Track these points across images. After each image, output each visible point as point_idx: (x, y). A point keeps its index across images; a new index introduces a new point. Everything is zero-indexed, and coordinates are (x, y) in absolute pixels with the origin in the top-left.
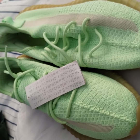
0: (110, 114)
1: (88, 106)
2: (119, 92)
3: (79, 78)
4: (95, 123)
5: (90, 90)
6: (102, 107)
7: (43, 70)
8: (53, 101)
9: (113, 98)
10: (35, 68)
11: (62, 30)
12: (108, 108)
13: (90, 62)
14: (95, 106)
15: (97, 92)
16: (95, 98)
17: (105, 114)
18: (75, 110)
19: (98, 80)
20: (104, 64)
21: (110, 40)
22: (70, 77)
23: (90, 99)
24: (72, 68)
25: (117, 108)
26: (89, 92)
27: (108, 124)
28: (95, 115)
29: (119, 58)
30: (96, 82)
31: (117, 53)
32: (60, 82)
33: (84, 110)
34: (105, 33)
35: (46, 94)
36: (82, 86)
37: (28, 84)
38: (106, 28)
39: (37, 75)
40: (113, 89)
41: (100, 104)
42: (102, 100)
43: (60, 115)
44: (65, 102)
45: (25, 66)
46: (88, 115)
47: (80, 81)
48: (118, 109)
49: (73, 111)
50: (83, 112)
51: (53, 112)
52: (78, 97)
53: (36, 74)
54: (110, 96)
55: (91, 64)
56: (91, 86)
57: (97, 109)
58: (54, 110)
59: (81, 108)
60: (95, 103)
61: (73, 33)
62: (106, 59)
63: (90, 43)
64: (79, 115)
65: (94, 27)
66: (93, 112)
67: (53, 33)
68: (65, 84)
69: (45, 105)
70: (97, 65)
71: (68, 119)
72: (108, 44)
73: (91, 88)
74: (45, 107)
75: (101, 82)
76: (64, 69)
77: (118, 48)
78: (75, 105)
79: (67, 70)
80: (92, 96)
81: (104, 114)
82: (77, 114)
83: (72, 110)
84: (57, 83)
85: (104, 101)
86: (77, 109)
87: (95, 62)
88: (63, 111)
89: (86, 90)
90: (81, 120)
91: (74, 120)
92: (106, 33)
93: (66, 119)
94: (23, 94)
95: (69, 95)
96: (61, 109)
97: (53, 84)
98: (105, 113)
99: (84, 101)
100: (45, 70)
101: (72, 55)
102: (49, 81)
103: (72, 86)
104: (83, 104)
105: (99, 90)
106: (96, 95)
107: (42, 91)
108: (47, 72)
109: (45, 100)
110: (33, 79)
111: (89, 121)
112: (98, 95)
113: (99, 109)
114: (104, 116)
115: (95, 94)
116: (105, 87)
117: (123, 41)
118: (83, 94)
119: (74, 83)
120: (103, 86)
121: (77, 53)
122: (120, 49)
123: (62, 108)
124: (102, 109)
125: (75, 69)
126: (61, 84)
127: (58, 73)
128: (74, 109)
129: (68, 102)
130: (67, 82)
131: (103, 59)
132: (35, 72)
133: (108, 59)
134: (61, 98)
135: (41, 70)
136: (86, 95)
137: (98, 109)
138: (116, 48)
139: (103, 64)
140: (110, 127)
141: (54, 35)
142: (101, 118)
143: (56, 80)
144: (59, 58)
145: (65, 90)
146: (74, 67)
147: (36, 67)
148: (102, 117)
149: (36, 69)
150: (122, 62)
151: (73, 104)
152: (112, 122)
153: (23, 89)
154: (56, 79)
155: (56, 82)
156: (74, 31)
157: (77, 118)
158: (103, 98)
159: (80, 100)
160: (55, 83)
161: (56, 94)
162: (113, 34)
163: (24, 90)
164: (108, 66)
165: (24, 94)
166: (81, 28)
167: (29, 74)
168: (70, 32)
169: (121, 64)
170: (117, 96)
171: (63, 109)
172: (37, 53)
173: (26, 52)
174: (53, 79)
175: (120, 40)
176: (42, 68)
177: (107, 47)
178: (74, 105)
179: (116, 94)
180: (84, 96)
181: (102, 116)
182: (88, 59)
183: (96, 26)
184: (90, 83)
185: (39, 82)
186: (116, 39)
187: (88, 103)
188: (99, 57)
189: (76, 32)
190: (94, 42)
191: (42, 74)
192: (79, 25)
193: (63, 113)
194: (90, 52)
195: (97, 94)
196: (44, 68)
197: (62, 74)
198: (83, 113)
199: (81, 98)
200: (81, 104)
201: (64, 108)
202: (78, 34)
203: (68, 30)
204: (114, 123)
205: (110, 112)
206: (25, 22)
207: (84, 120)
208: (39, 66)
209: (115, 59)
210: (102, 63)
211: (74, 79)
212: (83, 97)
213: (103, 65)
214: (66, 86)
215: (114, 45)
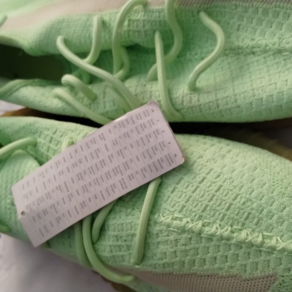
0: (265, 240)
1: (197, 224)
2: (285, 176)
3: (164, 146)
4: (219, 272)
5: (199, 179)
6: (238, 223)
7: (62, 136)
8: (94, 216)
9: (270, 195)
10: (39, 134)
11: (110, 25)
12: (257, 224)
13: (192, 105)
14: (218, 221)
15: (219, 181)
16: (215, 198)
17: (251, 241)
18: (159, 239)
19: (218, 150)
20: (232, 104)
21: (243, 40)
22: (139, 145)
23: (201, 202)
24: (145, 120)
25: (284, 221)
26: (196, 184)
27: (247, 273)
28: (219, 246)
29: (276, 83)
30: (214, 155)
31: (268, 71)
32: (111, 162)
33: (185, 235)
34: (229, 24)
35: (72, 199)
36: (174, 169)
37: (20, 176)
38: (234, 7)
39: (45, 153)
40: (266, 170)
41: (233, 213)
42: (238, 203)
43: (114, 256)
44: (130, 219)
45: (9, 130)
46: (197, 249)
47: (169, 154)
48: (286, 223)
49: (153, 241)
50: (182, 241)
51: (95, 250)
52: (167, 200)
53: (42, 150)
54: (260, 190)
55: (194, 109)
56: (200, 167)
57: (224, 229)
58: (96, 246)
59: (176, 230)
60: (218, 213)
61: (139, 32)
62: (237, 91)
63: (188, 56)
64: (172, 252)
65: (199, 5)
66: (212, 240)
67: (85, 36)
68: (126, 166)
69: (70, 231)
70: (212, 111)
71: (137, 267)
72: (240, 51)
73: (201, 172)
74: (69, 237)
75: (228, 155)
76: (122, 124)
77: (269, 59)
78: (157, 225)
79: (131, 126)
80: (207, 194)
81: (247, 241)
82: (164, 250)
83: (149, 240)
84: (102, 165)
85: (244, 203)
86: (163, 234)
87: (207, 101)
88: (124, 243)
89: (187, 179)
90: (176, 267)
91: (156, 268)
92: (232, 21)
93: (133, 269)
94: (6, 207)
95: (139, 198)
96: (118, 240)
97: (91, 170)
98: (250, 238)
99: (185, 209)
100: (65, 136)
101: (139, 90)
102: (81, 162)
103: (145, 171)
104: (181, 219)
105: (224, 174)
106: (219, 189)
107: (61, 191)
108: (71, 140)
109: (71, 216)
110: (31, 163)
111: (201, 269)
112: (224, 190)
113: (230, 228)
114: (247, 247)
115: (214, 187)
116: (244, 166)
117: (284, 37)
118: (178, 192)
119: (153, 163)
120: (234, 163)
121: (152, 84)
122: (275, 59)
123: (121, 237)
124: (239, 227)
125: (151, 122)
126: (116, 168)
127: (104, 138)
128: (155, 236)
129: (138, 218)
130: (131, 160)
131: (229, 92)
132: (38, 144)
133: (244, 91)
134: (117, 208)
135: (55, 136)
136: (189, 193)
137: (226, 228)
138: (265, 58)
139: (230, 106)
140: (266, 279)
141: (88, 42)
142: (238, 255)
143: (98, 157)
144: (105, 102)
145: (127, 184)
146: (148, 118)
147: (41, 132)
148: (241, 252)
149: (40, 136)
150: (285, 93)
151: (152, 222)
152: (272, 265)
153: (6, 191)
154: (99, 155)
155: (100, 162)
156: (141, 25)
157: (164, 261)
158: (239, 196)
159: (172, 210)
160: (96, 166)
161: (101, 198)
162: (252, 22)
163: (9, 196)
164: (243, 110)
165: (9, 206)
166: (162, 14)
167: (20, 151)
168: (131, 28)
169: (283, 99)
170: (281, 188)
171: (124, 238)
172: (43, 94)
173: (11, 94)
174: (92, 155)
175: (274, 35)
176: (58, 131)
177: (237, 59)
178: (156, 223)
179: (276, 182)
180: (184, 195)
181: (241, 248)
182: (187, 95)
183: (204, 4)
184: (198, 160)
185: (51, 167)
186: (263, 33)
187: (196, 215)
188: (217, 88)
189: (147, 27)
190: (199, 51)
191: (59, 148)
192: (155, 8)
193: (123, 250)
194: (191, 76)
195: (221, 186)
196: (63, 130)
197: (115, 139)
198: (183, 245)
199: (173, 203)
200: (176, 219)
201: (127, 236)
202: (154, 32)
203: (126, 23)
204: (278, 266)
205: (263, 235)
206: (5, 19)
207: (186, 265)
208: (48, 127)
209: (263, 86)
210: (227, 104)
211: (151, 152)
212: (180, 200)
213: (230, 109)
214: (129, 172)
215: (256, 52)
